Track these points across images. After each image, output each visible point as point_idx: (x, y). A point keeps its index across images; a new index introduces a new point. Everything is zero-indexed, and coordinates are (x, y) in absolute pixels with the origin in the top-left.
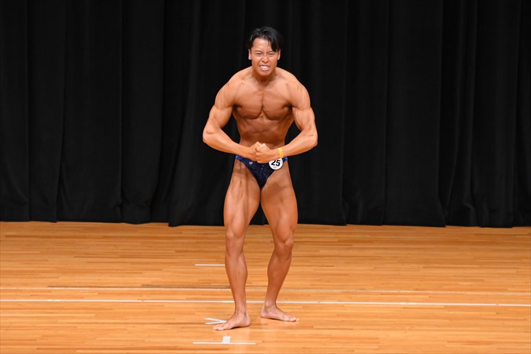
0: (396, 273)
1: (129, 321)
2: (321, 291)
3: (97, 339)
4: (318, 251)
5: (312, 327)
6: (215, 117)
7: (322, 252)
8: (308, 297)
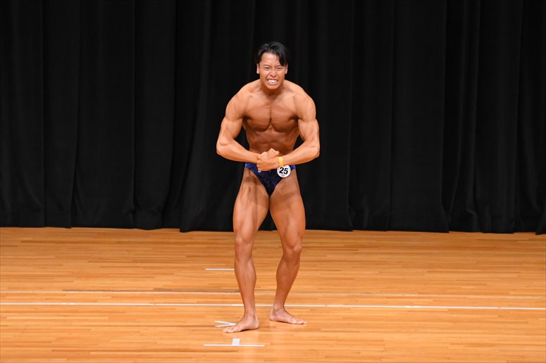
0: (401, 277)
1: (141, 324)
2: (328, 294)
3: (111, 341)
4: (325, 256)
5: (319, 330)
6: (227, 129)
7: (330, 257)
8: (315, 300)
